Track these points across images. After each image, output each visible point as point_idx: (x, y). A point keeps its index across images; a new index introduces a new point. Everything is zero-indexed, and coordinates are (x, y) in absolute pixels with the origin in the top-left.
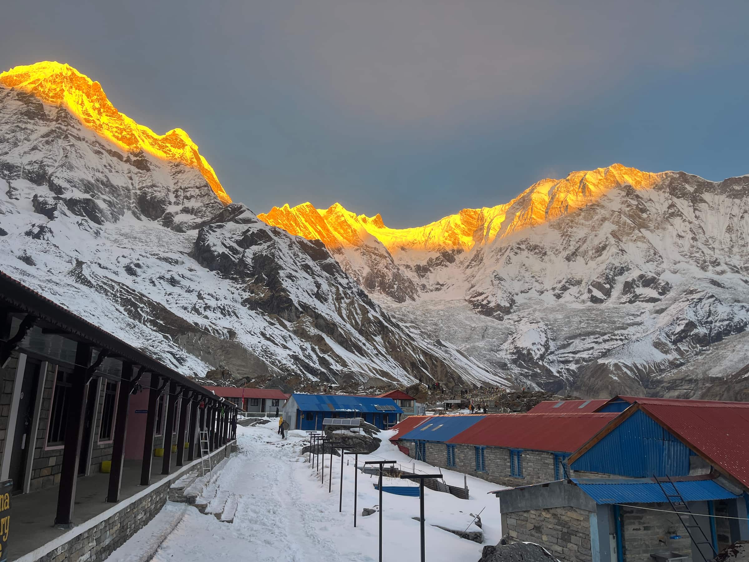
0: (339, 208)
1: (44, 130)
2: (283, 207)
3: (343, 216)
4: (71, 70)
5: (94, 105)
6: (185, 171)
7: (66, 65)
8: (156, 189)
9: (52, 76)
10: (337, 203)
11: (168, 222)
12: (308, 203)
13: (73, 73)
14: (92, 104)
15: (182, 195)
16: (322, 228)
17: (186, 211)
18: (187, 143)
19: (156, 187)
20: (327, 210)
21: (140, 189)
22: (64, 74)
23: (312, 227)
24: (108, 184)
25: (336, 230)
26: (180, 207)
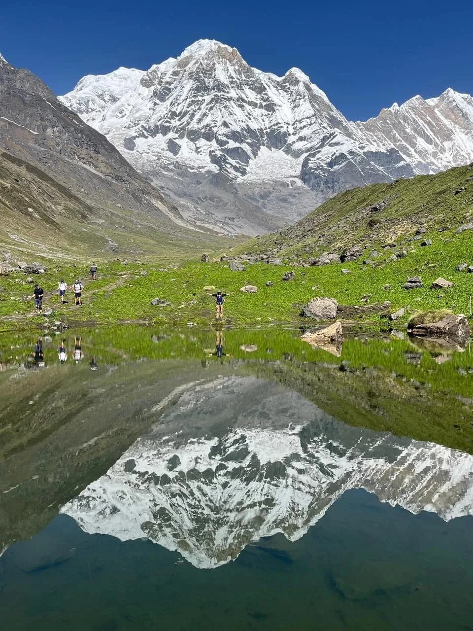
0: (451, 93)
1: (208, 98)
2: (392, 107)
3: (454, 101)
4: (217, 44)
5: (234, 68)
6: (299, 105)
7: (214, 41)
8: (279, 125)
9: (206, 53)
10: (449, 89)
11: (288, 151)
12: (418, 96)
13: (219, 47)
14: (233, 67)
15: (298, 126)
16: (431, 118)
17: (301, 139)
18: (300, 80)
19: (280, 124)
20: (438, 98)
21: (269, 128)
22: (213, 50)
23: (422, 119)
24: (249, 130)
25: (447, 117)
26: (297, 137)
